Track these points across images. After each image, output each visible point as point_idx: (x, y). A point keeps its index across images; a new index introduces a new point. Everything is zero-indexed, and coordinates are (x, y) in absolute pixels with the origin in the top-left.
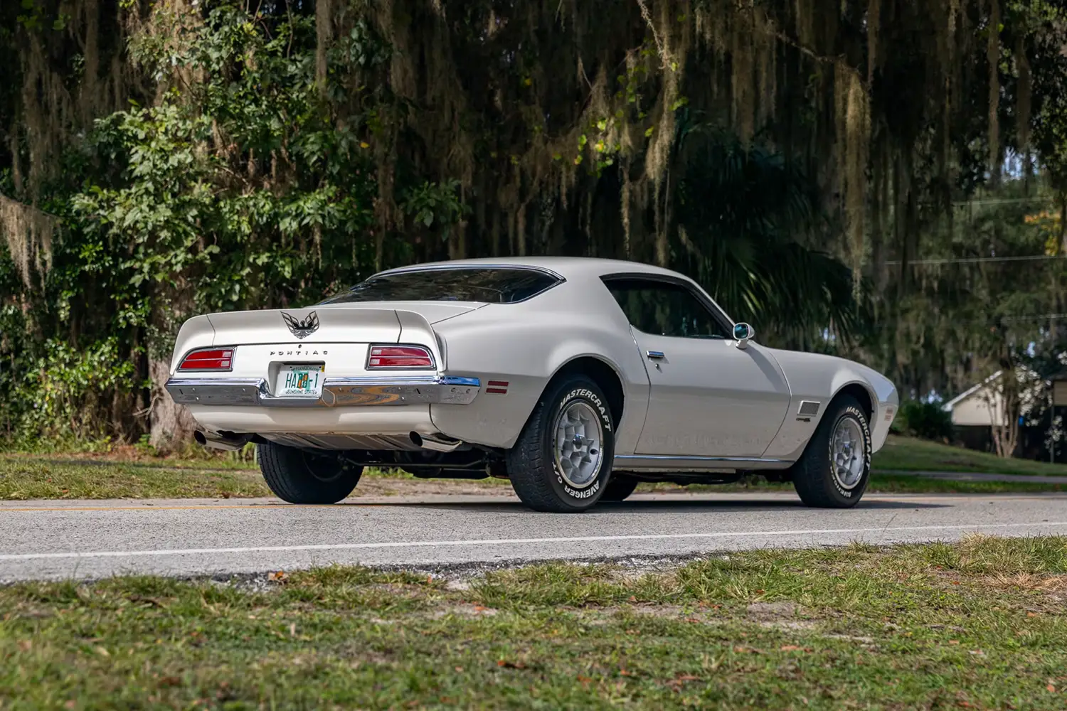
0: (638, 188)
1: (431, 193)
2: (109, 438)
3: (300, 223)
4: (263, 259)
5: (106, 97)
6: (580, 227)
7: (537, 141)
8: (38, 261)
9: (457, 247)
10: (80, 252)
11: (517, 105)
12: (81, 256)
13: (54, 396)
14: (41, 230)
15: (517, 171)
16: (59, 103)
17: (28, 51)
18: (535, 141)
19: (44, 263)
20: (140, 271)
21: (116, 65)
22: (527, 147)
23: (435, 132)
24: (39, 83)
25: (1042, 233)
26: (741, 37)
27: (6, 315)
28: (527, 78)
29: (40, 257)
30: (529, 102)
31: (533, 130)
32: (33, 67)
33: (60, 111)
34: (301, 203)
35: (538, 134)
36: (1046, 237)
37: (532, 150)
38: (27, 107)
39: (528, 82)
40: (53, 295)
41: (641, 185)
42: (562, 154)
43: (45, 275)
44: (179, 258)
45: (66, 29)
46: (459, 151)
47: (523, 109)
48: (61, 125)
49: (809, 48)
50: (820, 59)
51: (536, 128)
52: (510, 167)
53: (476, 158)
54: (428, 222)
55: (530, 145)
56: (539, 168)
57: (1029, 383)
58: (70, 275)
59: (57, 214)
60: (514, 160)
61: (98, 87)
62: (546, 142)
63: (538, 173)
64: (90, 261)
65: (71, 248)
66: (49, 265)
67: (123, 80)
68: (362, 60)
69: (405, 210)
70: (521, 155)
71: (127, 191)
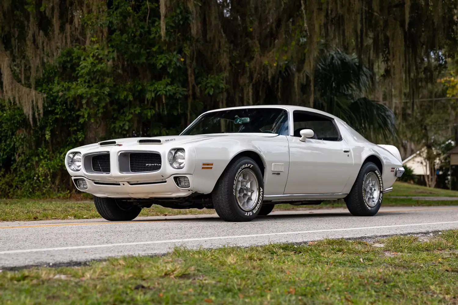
0: (301, 75)
1: (211, 80)
2: (69, 191)
3: (156, 94)
4: (138, 110)
5: (64, 41)
6: (276, 93)
7: (257, 55)
8: (36, 114)
9: (222, 103)
10: (55, 109)
11: (247, 40)
12: (56, 111)
13: (43, 173)
14: (38, 100)
15: (248, 69)
16: (43, 44)
17: (29, 21)
18: (255, 56)
19: (39, 114)
20: (83, 117)
21: (68, 26)
22: (252, 58)
23: (212, 53)
24: (34, 36)
25: (445, 87)
26: (348, 9)
27: (21, 138)
28: (251, 28)
29: (37, 112)
30: (252, 38)
31: (254, 51)
32: (31, 29)
33: (43, 47)
34: (156, 86)
35: (257, 53)
36: (447, 89)
37: (255, 59)
38: (29, 46)
39: (251, 30)
40: (43, 128)
41: (303, 74)
42: (268, 61)
43: (39, 120)
44: (100, 111)
45: (45, 11)
46: (223, 61)
47: (250, 41)
48: (44, 54)
49: (377, 13)
50: (382, 17)
51: (256, 50)
52: (245, 67)
53: (230, 64)
54: (211, 93)
55: (254, 57)
56: (258, 68)
57: (438, 155)
58: (51, 120)
59: (44, 93)
60: (247, 64)
61: (60, 36)
62: (261, 56)
63: (257, 70)
64: (59, 113)
65: (51, 107)
66: (42, 116)
67: (71, 33)
68: (181, 22)
69: (200, 88)
70: (249, 62)
71: (76, 82)
